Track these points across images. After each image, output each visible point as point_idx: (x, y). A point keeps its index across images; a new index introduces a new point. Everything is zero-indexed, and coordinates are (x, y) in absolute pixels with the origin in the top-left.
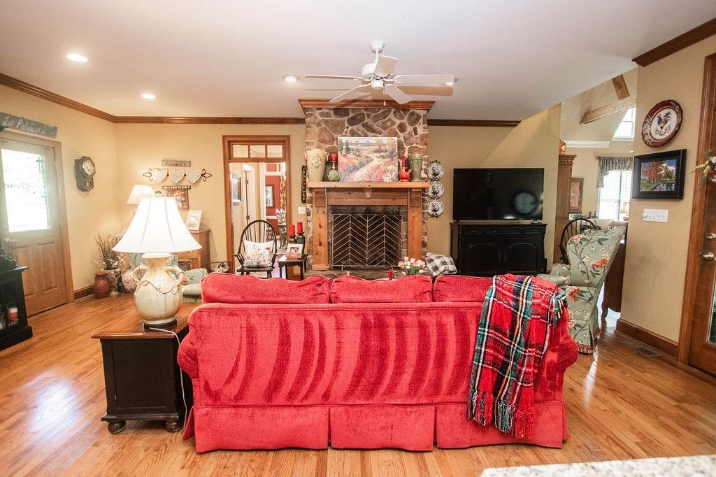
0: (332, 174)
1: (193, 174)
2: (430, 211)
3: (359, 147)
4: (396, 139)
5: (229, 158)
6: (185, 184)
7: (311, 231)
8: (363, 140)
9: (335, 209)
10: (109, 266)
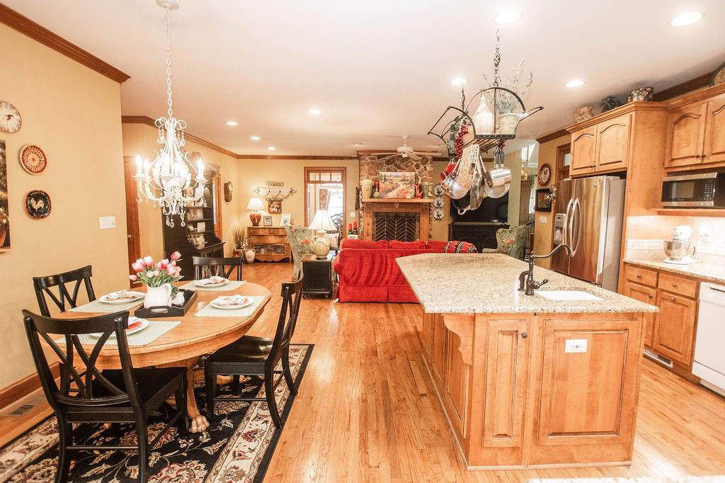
0: (376, 194)
1: (285, 191)
2: (435, 216)
3: (391, 178)
4: (414, 173)
5: (307, 181)
6: (280, 197)
7: (362, 227)
8: (394, 174)
9: (376, 215)
10: (239, 247)
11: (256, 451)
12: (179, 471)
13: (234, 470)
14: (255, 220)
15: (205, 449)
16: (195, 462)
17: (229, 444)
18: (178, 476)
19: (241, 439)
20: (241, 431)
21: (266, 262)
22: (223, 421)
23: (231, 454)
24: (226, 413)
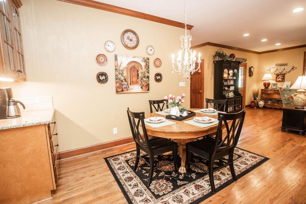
1: (288, 68)
6: (284, 72)
10: (255, 99)
11: (195, 195)
12: (164, 183)
13: (180, 197)
14: (267, 85)
15: (178, 181)
16: (171, 184)
17: (187, 185)
18: (162, 185)
19: (193, 186)
20: (196, 182)
21: (271, 108)
22: (193, 174)
23: (184, 189)
24: (197, 171)
